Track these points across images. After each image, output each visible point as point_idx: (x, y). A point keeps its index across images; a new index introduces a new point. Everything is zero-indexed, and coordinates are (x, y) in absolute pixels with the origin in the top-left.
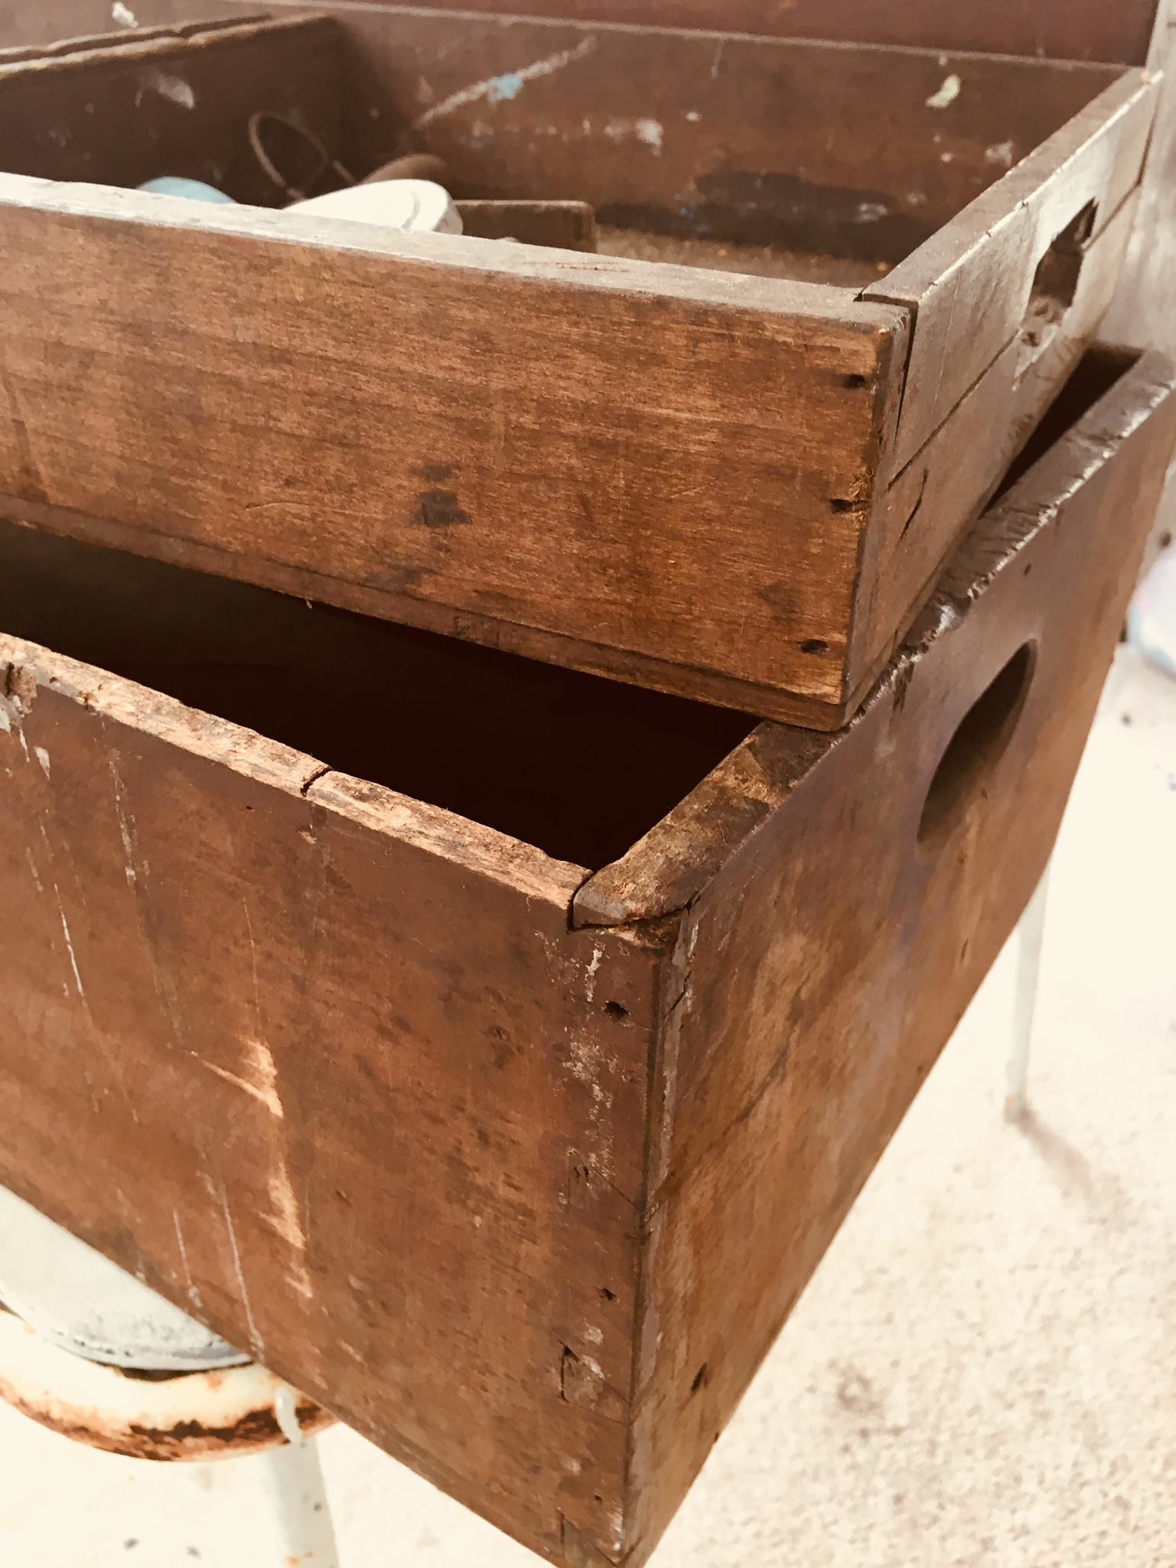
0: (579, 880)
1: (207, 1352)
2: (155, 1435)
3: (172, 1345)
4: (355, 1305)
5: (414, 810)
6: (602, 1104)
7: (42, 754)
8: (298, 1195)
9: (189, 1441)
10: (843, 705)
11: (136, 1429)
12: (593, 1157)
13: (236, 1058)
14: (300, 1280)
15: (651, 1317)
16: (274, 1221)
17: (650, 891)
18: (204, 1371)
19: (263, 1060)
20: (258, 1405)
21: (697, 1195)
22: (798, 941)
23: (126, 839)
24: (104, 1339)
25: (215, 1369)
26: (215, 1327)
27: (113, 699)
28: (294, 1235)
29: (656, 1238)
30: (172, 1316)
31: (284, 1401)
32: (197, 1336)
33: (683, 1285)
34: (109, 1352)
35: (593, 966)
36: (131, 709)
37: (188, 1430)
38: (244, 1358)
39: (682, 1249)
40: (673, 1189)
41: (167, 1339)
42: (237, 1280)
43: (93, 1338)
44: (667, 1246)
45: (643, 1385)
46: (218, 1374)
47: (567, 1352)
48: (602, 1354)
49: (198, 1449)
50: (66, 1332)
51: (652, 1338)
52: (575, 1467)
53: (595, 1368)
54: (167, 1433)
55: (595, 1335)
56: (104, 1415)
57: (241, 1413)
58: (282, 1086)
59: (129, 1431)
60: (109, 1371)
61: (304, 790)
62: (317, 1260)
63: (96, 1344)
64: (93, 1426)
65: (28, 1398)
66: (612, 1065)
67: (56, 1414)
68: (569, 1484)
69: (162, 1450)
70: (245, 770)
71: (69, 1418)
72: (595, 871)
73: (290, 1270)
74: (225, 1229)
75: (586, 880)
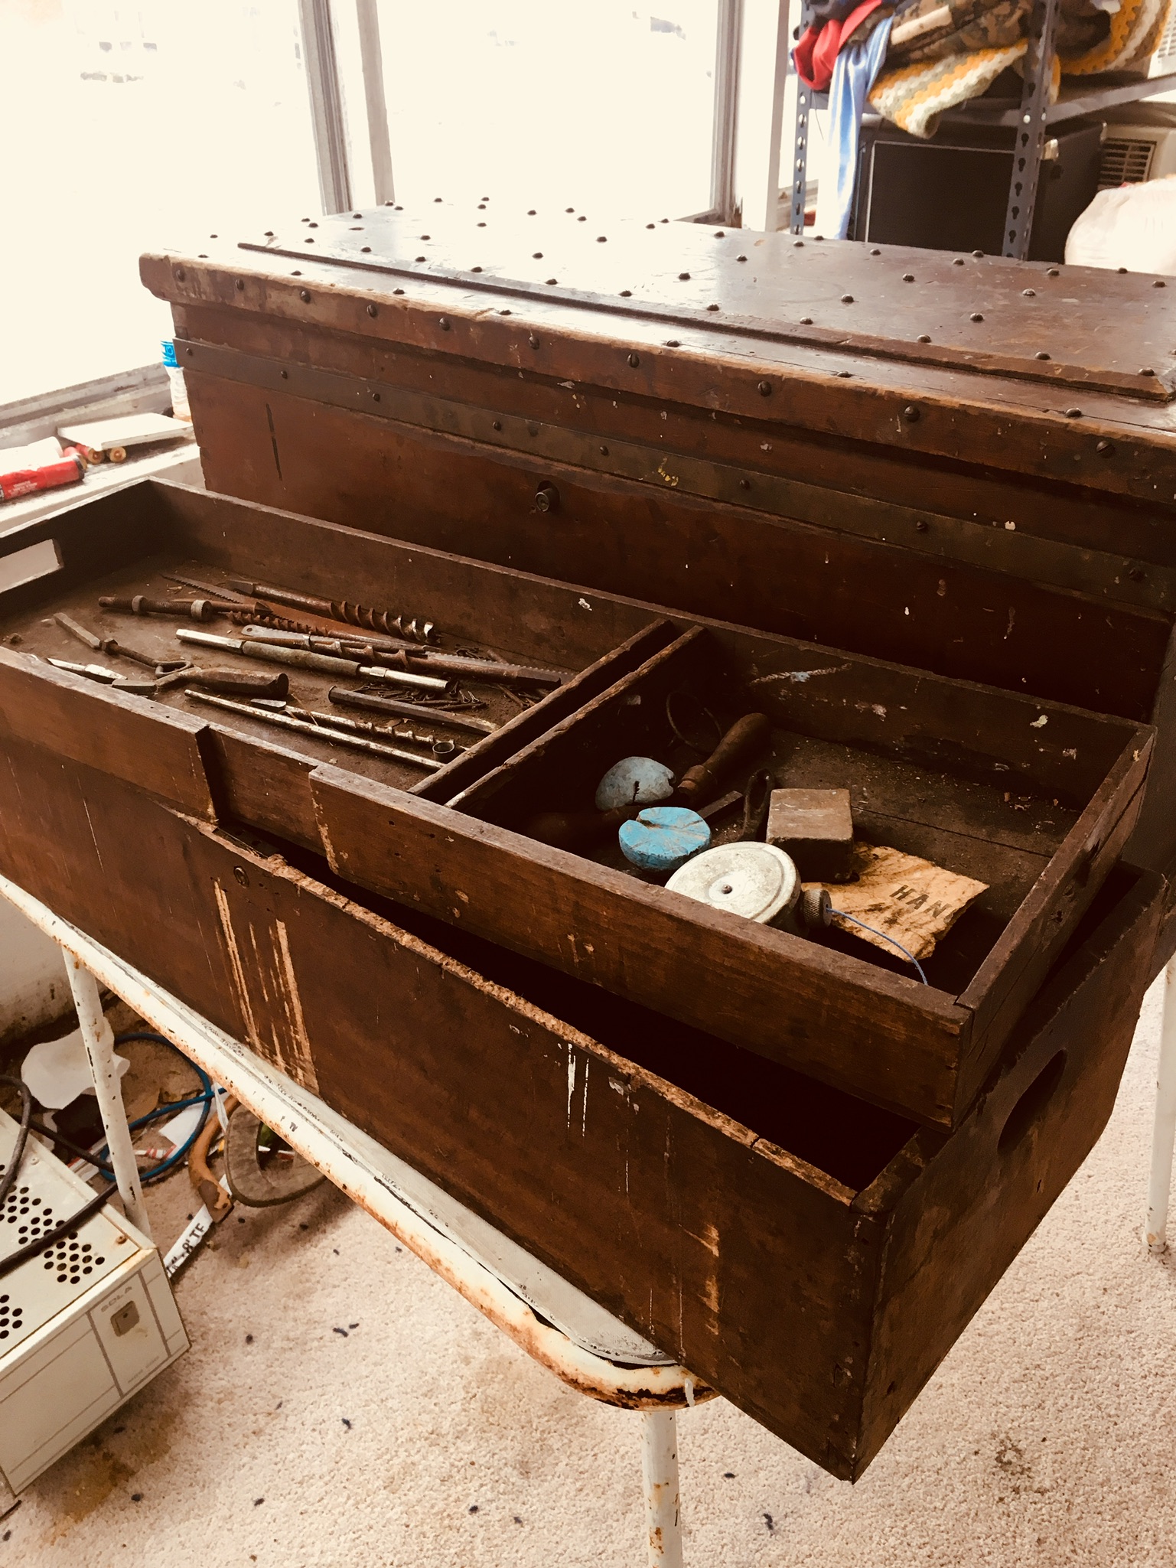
0: (853, 1196)
1: (653, 1357)
2: (629, 1395)
3: (637, 1352)
4: (739, 1338)
5: (793, 1160)
6: (858, 1272)
7: (636, 1107)
8: (720, 1290)
9: (644, 1400)
10: (952, 1127)
11: (620, 1391)
12: (853, 1292)
13: (701, 1232)
14: (714, 1327)
15: (873, 1354)
16: (705, 1299)
17: (879, 1203)
18: (651, 1366)
19: (714, 1234)
20: (677, 1385)
21: (893, 1307)
22: (935, 1209)
23: (668, 1143)
24: (605, 1346)
25: (656, 1366)
26: (658, 1344)
27: (673, 1096)
28: (714, 1306)
29: (876, 1323)
30: (636, 1338)
31: (689, 1383)
32: (648, 1349)
33: (885, 1344)
34: (608, 1352)
35: (857, 1226)
36: (681, 1102)
37: (644, 1394)
38: (674, 1361)
39: (885, 1330)
40: (883, 1306)
41: (635, 1349)
42: (679, 1323)
43: (600, 1345)
44: (880, 1327)
45: (868, 1383)
46: (659, 1369)
47: (837, 1366)
48: (851, 1368)
49: (647, 1404)
50: (587, 1341)
51: (873, 1364)
52: (837, 1418)
53: (849, 1374)
54: (634, 1394)
55: (850, 1360)
56: (605, 1383)
57: (669, 1389)
58: (721, 1245)
59: (616, 1392)
60: (606, 1362)
61: (751, 1146)
62: (723, 1319)
63: (602, 1349)
64: (599, 1388)
65: (568, 1371)
66: (862, 1259)
67: (581, 1381)
68: (834, 1426)
69: (631, 1403)
70: (727, 1134)
71: (587, 1383)
72: (859, 1192)
73: (709, 1321)
74: (677, 1300)
75: (856, 1195)
